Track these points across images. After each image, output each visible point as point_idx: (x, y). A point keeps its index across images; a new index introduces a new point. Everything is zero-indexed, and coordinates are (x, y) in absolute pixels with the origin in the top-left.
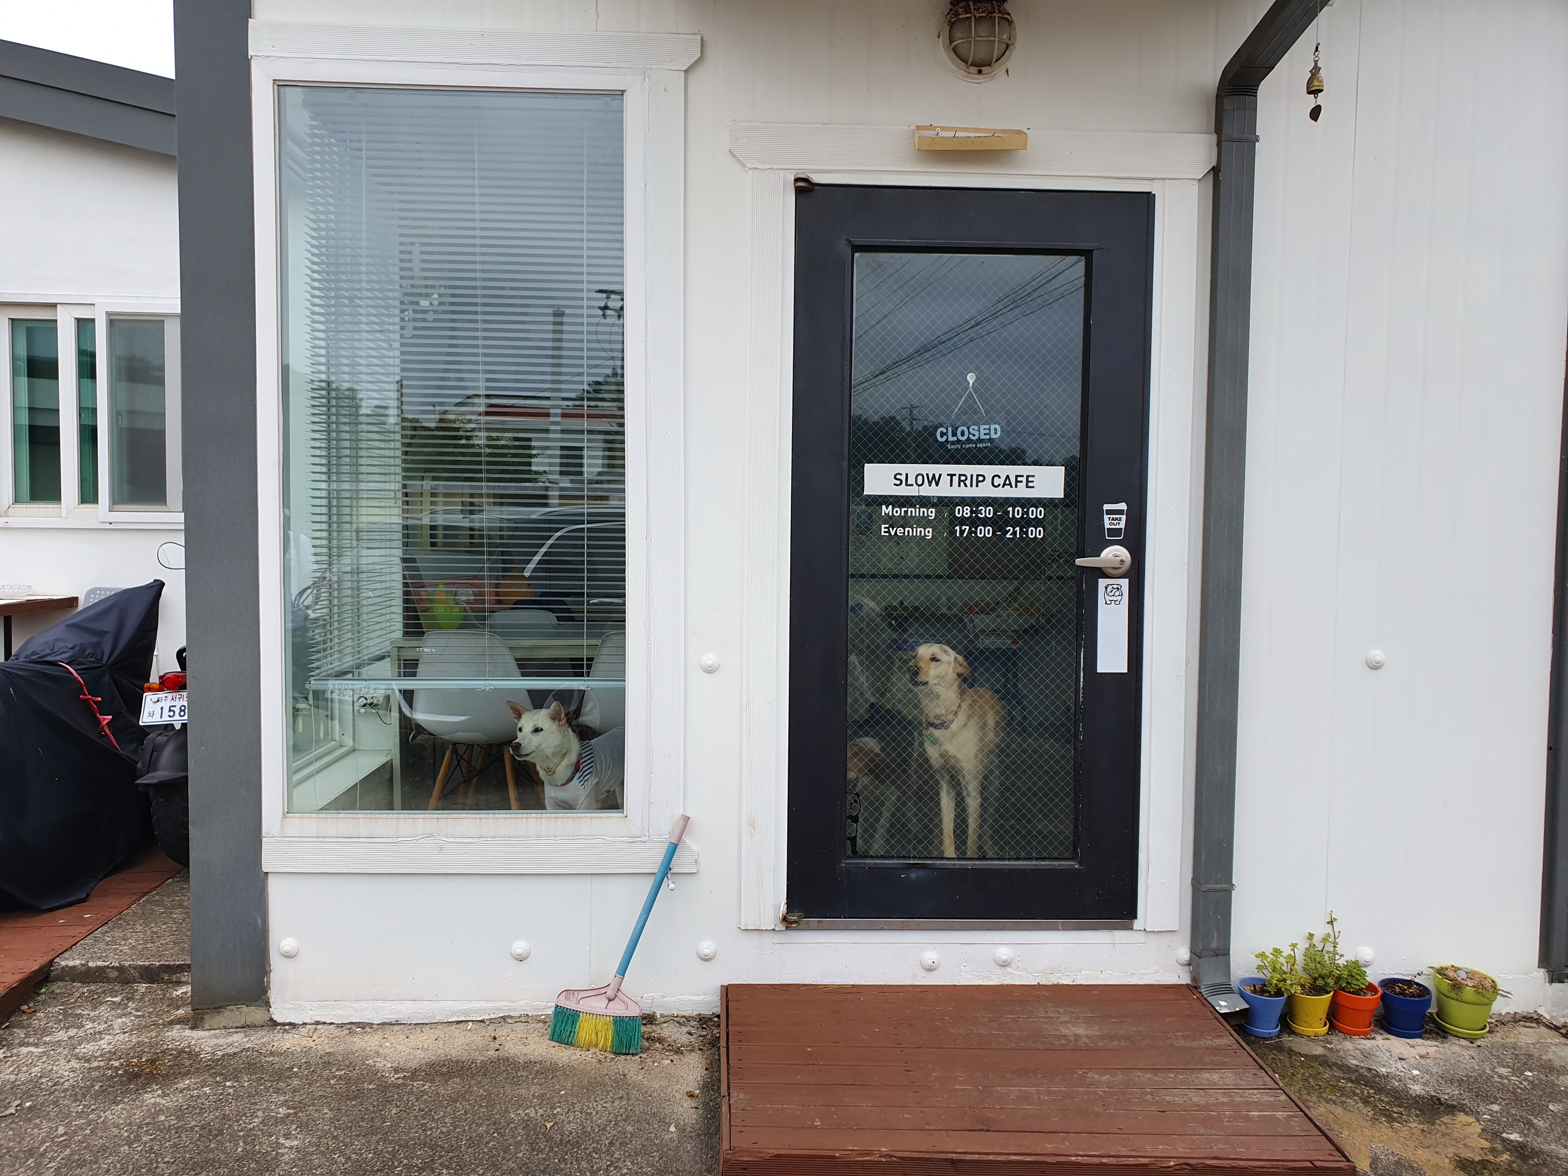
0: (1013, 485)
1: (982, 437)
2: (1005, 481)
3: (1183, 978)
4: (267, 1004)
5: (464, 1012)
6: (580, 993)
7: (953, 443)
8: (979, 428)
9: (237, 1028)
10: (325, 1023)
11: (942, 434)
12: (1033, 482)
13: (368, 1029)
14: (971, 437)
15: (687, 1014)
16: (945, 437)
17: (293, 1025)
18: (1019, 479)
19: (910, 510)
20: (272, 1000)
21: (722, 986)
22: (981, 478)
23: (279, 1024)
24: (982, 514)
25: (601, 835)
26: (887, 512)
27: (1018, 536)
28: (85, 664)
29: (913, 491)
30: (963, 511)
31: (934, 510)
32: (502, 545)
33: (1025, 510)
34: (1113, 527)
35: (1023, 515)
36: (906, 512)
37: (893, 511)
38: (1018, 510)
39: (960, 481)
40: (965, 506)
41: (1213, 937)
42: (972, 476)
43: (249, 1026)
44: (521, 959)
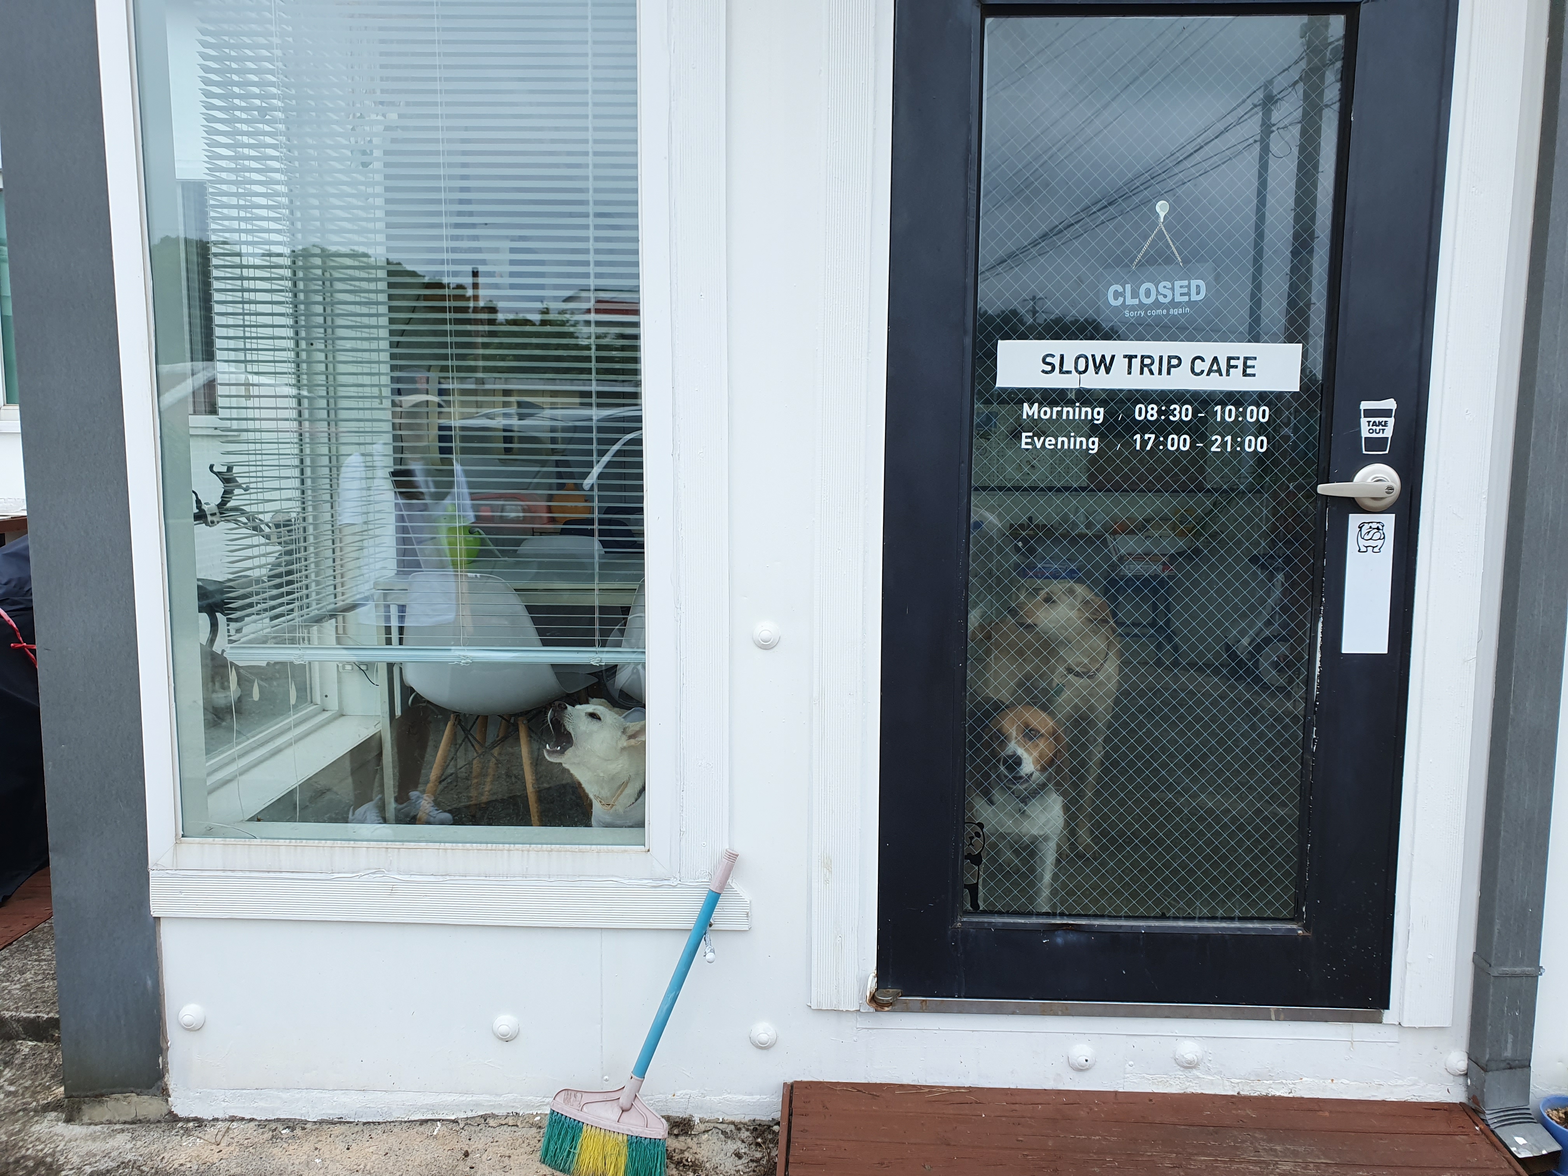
0: (1224, 372)
1: (1178, 299)
2: (1212, 365)
3: (1456, 1095)
4: (165, 1093)
5: (432, 1108)
6: (584, 1095)
7: (1132, 308)
8: (1173, 285)
9: (125, 1123)
10: (243, 1119)
11: (1117, 295)
12: (1254, 367)
13: (298, 1132)
14: (1161, 299)
15: (737, 1119)
16: (1121, 299)
17: (199, 1122)
18: (1233, 362)
19: (1065, 410)
20: (171, 1087)
21: (785, 1084)
22: (1174, 362)
23: (180, 1120)
24: (1175, 416)
25: (613, 876)
26: (1030, 414)
27: (1229, 449)
29: (1070, 382)
30: (1147, 412)
31: (1102, 410)
33: (1241, 409)
34: (1374, 435)
35: (1237, 417)
36: (1059, 413)
37: (1039, 412)
38: (1230, 410)
39: (1143, 366)
40: (1150, 403)
41: (1506, 1042)
42: (1161, 358)
43: (140, 1121)
44: (506, 1039)
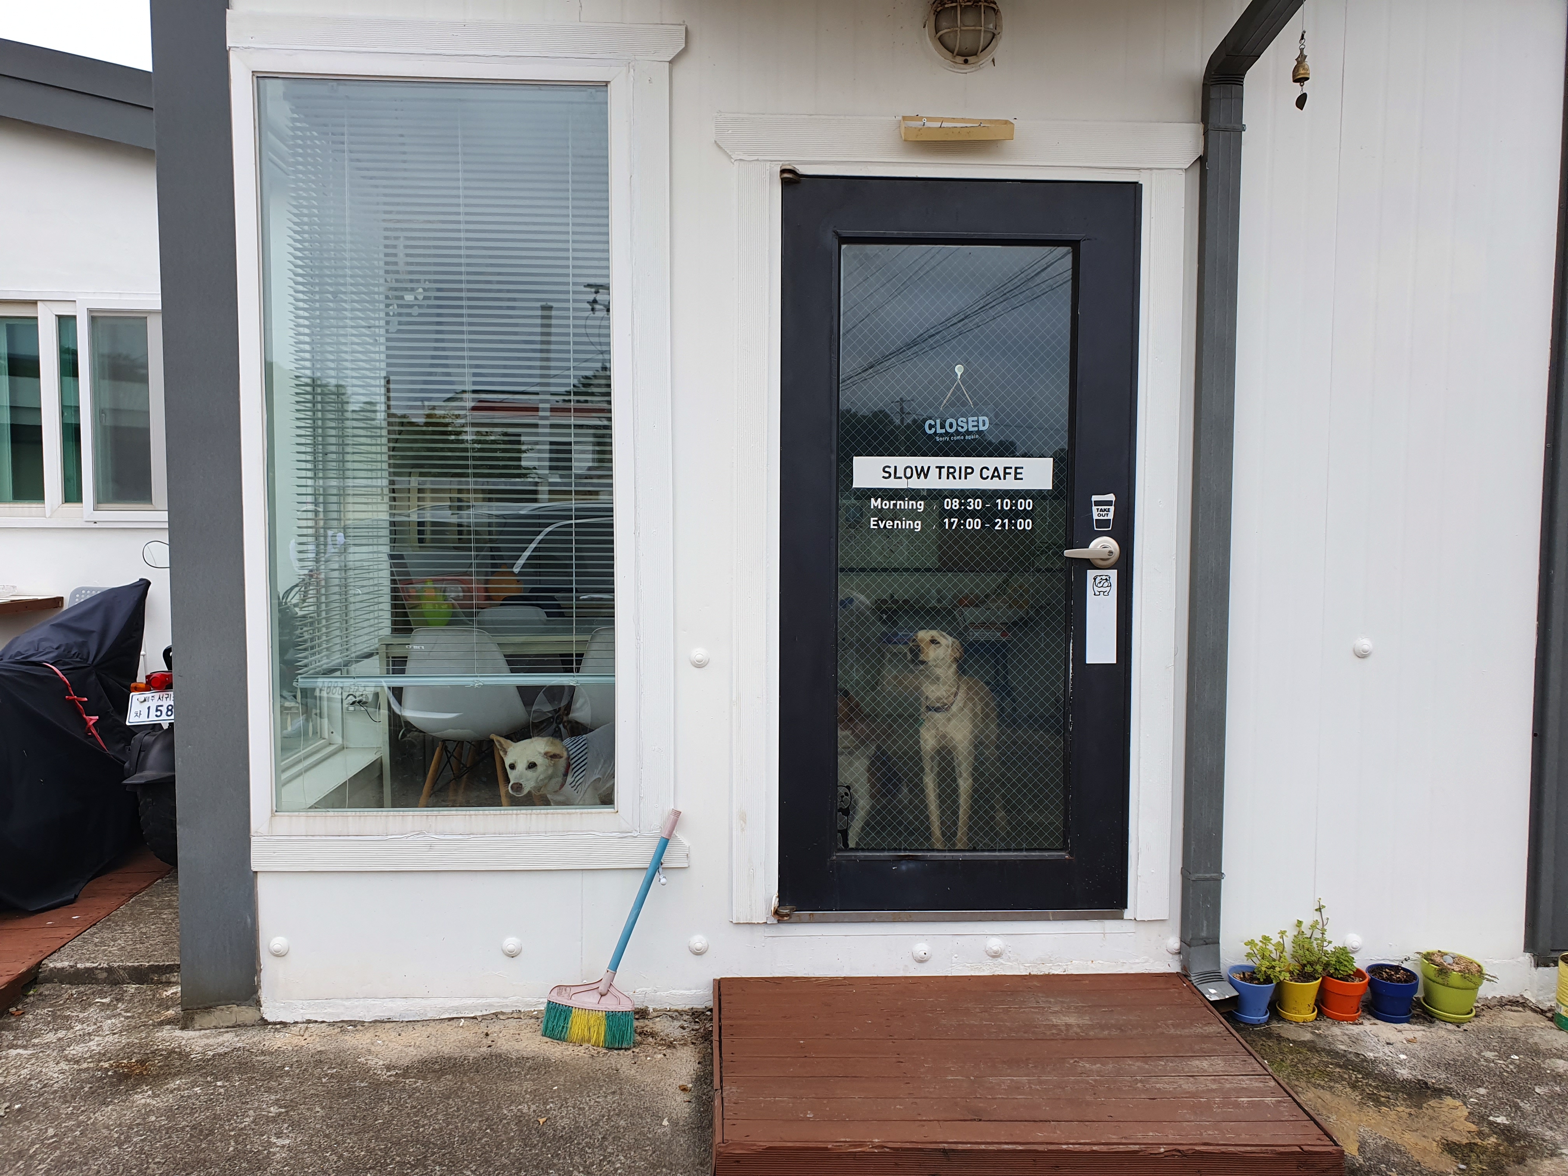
0: (1002, 477)
1: (971, 429)
2: (994, 472)
3: (1173, 966)
4: (258, 1004)
5: (456, 1009)
6: (572, 988)
7: (941, 435)
8: (967, 420)
9: (228, 1027)
10: (316, 1022)
11: (931, 427)
12: (1021, 473)
13: (359, 1027)
14: (960, 429)
15: (680, 1008)
16: (933, 430)
17: (284, 1024)
18: (1008, 471)
19: (899, 502)
20: (262, 999)
21: (714, 980)
22: (969, 471)
23: (269, 1023)
24: (970, 506)
25: (591, 831)
26: (876, 505)
27: (1007, 528)
28: (70, 664)
29: (901, 484)
30: (952, 504)
31: (922, 503)
32: (491, 541)
33: (1014, 502)
34: (1101, 518)
35: (1011, 507)
36: (895, 505)
37: (882, 504)
38: (1007, 502)
39: (948, 473)
41: (1203, 926)
42: (960, 468)
43: (239, 1026)
44: (512, 955)
